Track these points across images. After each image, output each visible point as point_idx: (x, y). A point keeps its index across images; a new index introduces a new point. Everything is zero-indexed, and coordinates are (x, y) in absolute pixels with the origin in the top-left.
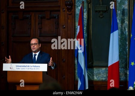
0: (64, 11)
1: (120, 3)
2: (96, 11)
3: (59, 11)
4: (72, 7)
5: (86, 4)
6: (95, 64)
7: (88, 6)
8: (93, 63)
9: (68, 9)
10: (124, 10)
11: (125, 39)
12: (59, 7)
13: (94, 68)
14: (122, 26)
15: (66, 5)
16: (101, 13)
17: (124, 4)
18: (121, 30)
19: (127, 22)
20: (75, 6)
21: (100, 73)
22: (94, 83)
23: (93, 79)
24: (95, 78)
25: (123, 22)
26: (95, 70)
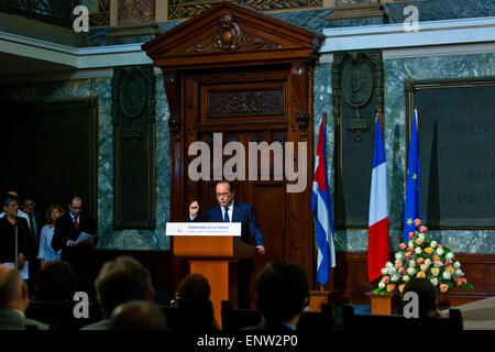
0: (295, 131)
1: (390, 116)
2: (350, 130)
3: (286, 130)
4: (307, 123)
5: (330, 119)
6: (348, 223)
7: (336, 121)
8: (344, 222)
9: (301, 127)
10: (398, 126)
11: (401, 178)
12: (286, 123)
13: (348, 231)
14: (394, 155)
15: (298, 120)
16: (359, 132)
17: (397, 116)
18: (394, 162)
19: (403, 148)
20: (313, 121)
21: (357, 239)
22: (348, 257)
23: (346, 248)
24: (350, 248)
25: (396, 147)
26: (350, 234)
